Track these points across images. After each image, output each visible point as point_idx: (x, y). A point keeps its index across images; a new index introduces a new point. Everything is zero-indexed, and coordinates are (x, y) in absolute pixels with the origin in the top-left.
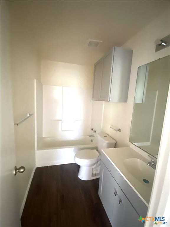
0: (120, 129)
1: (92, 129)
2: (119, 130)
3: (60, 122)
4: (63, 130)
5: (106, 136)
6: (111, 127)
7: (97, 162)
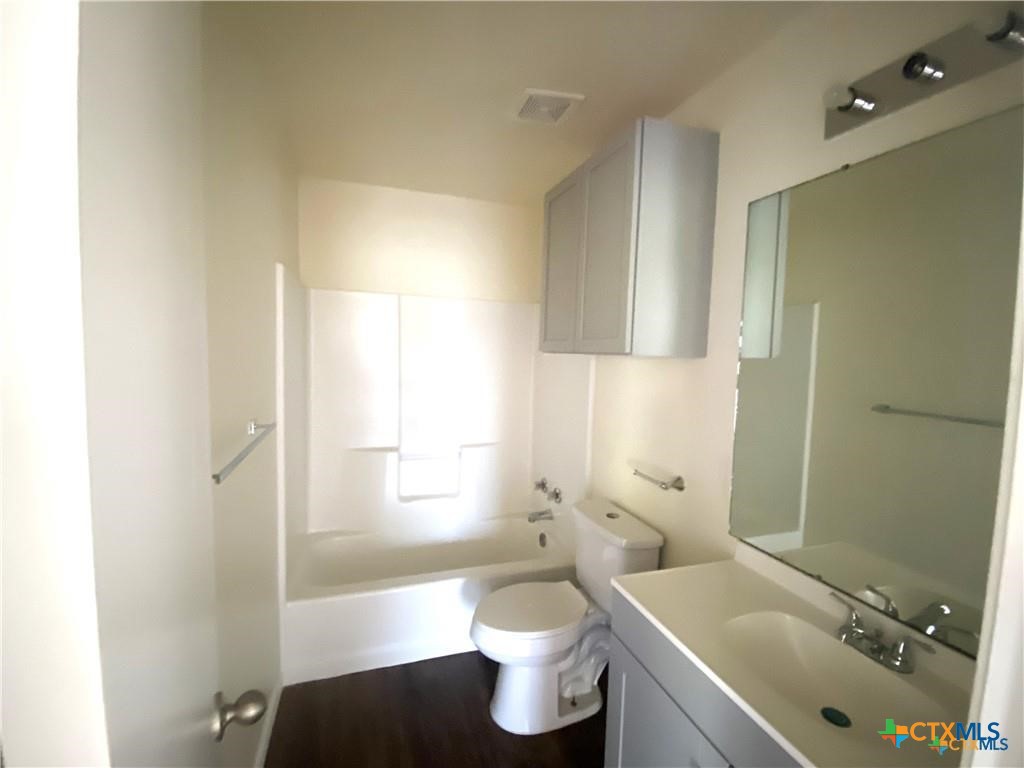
0: (679, 479)
1: (542, 485)
2: (678, 484)
3: (392, 457)
4: (405, 494)
5: (613, 513)
6: (636, 473)
7: (580, 642)
